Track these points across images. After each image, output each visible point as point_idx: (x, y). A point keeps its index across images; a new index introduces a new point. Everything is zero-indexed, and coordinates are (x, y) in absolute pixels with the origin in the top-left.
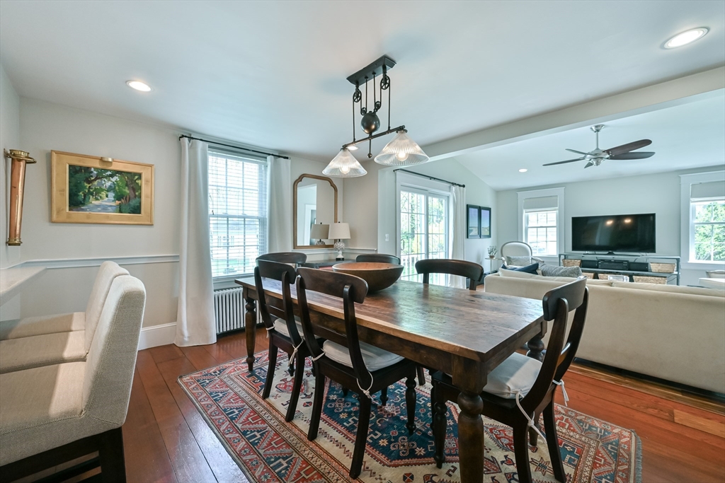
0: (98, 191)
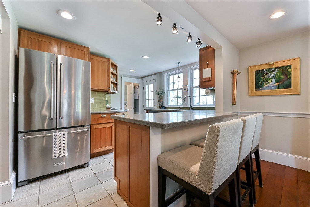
0: (267, 80)
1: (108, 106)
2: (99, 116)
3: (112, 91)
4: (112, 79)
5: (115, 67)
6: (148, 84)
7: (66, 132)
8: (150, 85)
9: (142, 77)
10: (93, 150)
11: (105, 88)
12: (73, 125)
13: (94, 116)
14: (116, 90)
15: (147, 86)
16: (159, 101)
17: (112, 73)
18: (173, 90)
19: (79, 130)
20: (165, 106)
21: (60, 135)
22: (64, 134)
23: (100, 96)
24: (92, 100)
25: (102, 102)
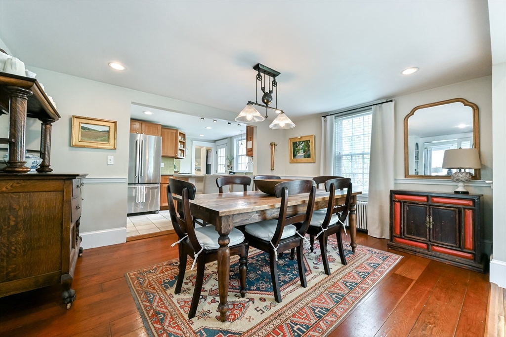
0: (299, 150)
1: (176, 170)
2: (168, 177)
3: (179, 157)
4: (180, 146)
5: (183, 135)
6: (221, 148)
7: (145, 186)
8: (222, 149)
9: (216, 141)
10: (162, 204)
11: (173, 155)
12: (146, 182)
13: (163, 177)
14: (184, 156)
15: (219, 150)
16: (228, 166)
17: (180, 141)
18: (242, 155)
19: (151, 186)
20: (234, 171)
21: (141, 188)
22: (143, 187)
23: (169, 161)
24: (162, 165)
25: (170, 167)
